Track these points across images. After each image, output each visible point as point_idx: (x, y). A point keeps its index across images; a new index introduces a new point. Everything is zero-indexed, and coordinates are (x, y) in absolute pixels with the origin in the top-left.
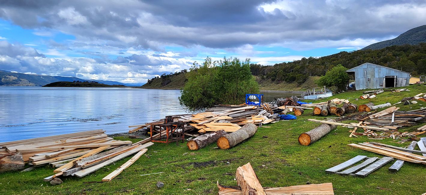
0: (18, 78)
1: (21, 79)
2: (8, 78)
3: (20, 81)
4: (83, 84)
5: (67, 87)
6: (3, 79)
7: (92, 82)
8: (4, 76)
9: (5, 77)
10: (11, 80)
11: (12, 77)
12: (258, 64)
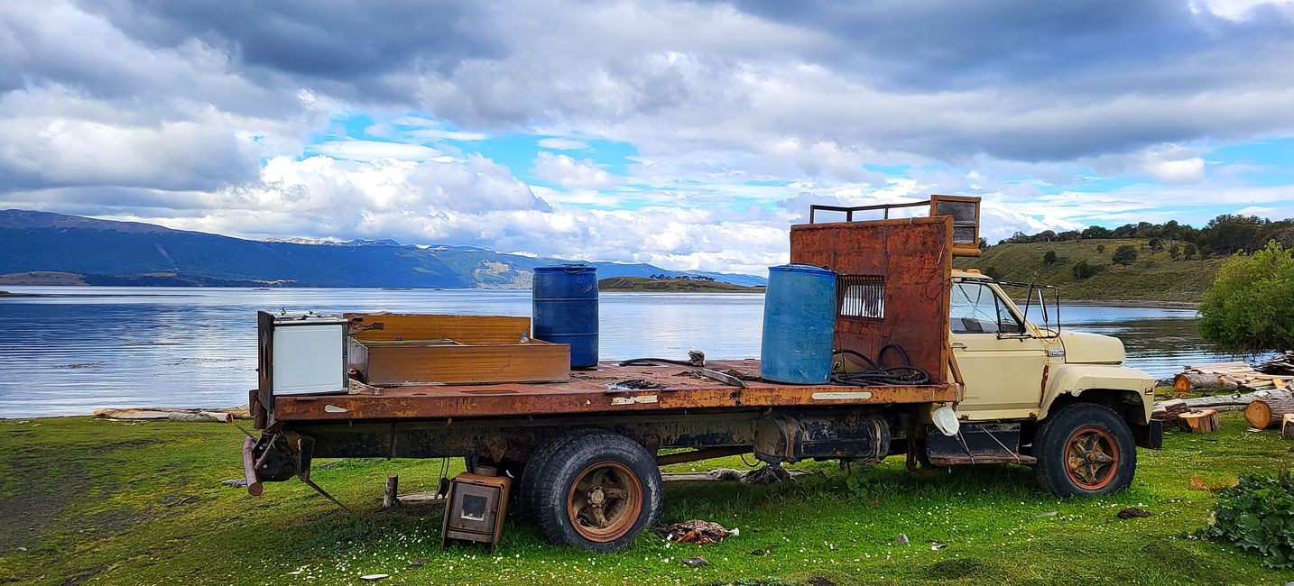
0: (512, 267)
1: (518, 271)
2: (488, 268)
3: (517, 275)
4: (674, 284)
5: (636, 291)
6: (478, 271)
7: (699, 277)
8: (479, 264)
9: (483, 266)
10: (495, 273)
11: (499, 264)
12: (1235, 214)
